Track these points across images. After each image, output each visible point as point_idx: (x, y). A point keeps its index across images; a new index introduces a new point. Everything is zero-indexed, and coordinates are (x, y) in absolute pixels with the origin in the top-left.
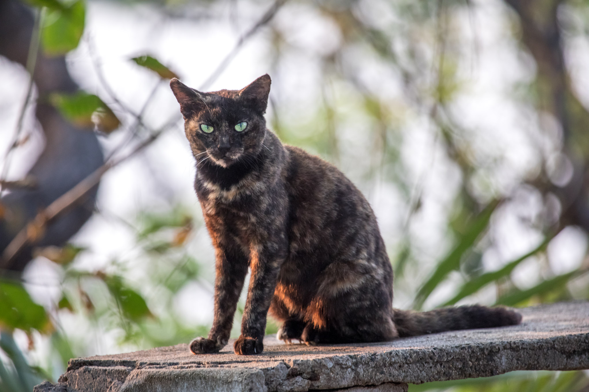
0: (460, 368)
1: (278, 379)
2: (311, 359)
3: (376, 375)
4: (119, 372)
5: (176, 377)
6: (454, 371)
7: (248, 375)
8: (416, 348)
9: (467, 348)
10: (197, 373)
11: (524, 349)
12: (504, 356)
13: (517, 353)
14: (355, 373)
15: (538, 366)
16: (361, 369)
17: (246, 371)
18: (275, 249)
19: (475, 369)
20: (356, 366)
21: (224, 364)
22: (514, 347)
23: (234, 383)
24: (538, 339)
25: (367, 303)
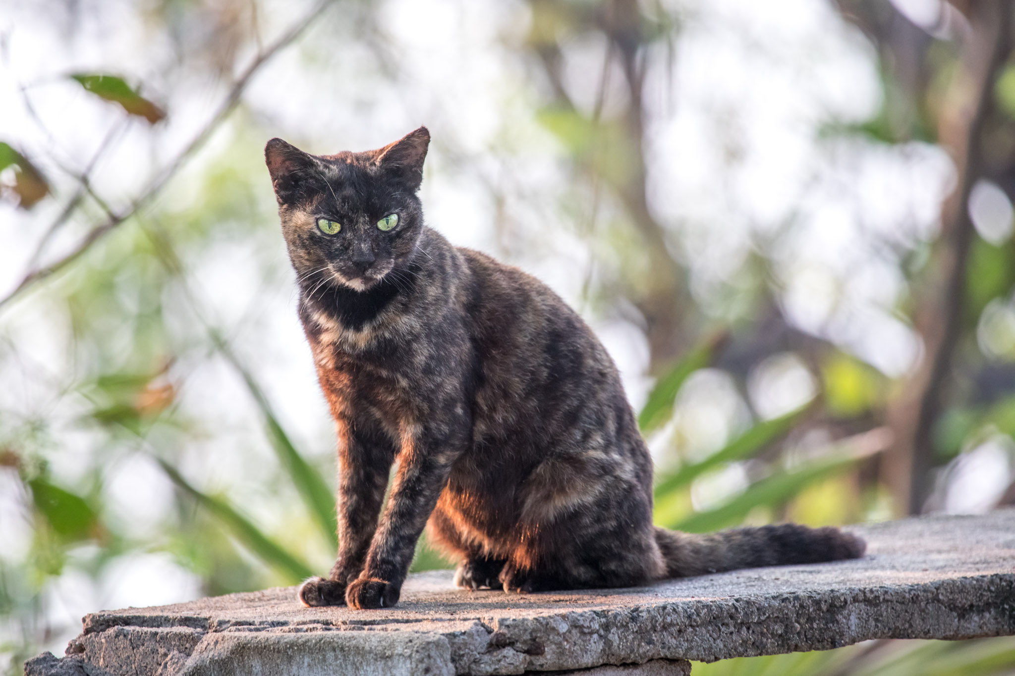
0: (781, 635)
1: (472, 651)
2: (530, 618)
3: (639, 645)
4: (180, 637)
5: (288, 646)
6: (769, 640)
7: (422, 644)
8: (707, 599)
9: (792, 599)
10: (328, 640)
11: (888, 601)
12: (853, 613)
13: (875, 609)
14: (604, 643)
15: (910, 631)
16: (614, 636)
17: (418, 638)
18: (443, 433)
19: (806, 636)
20: (606, 631)
21: (372, 624)
22: (871, 598)
23: (397, 658)
24: (910, 584)
25: (611, 524)
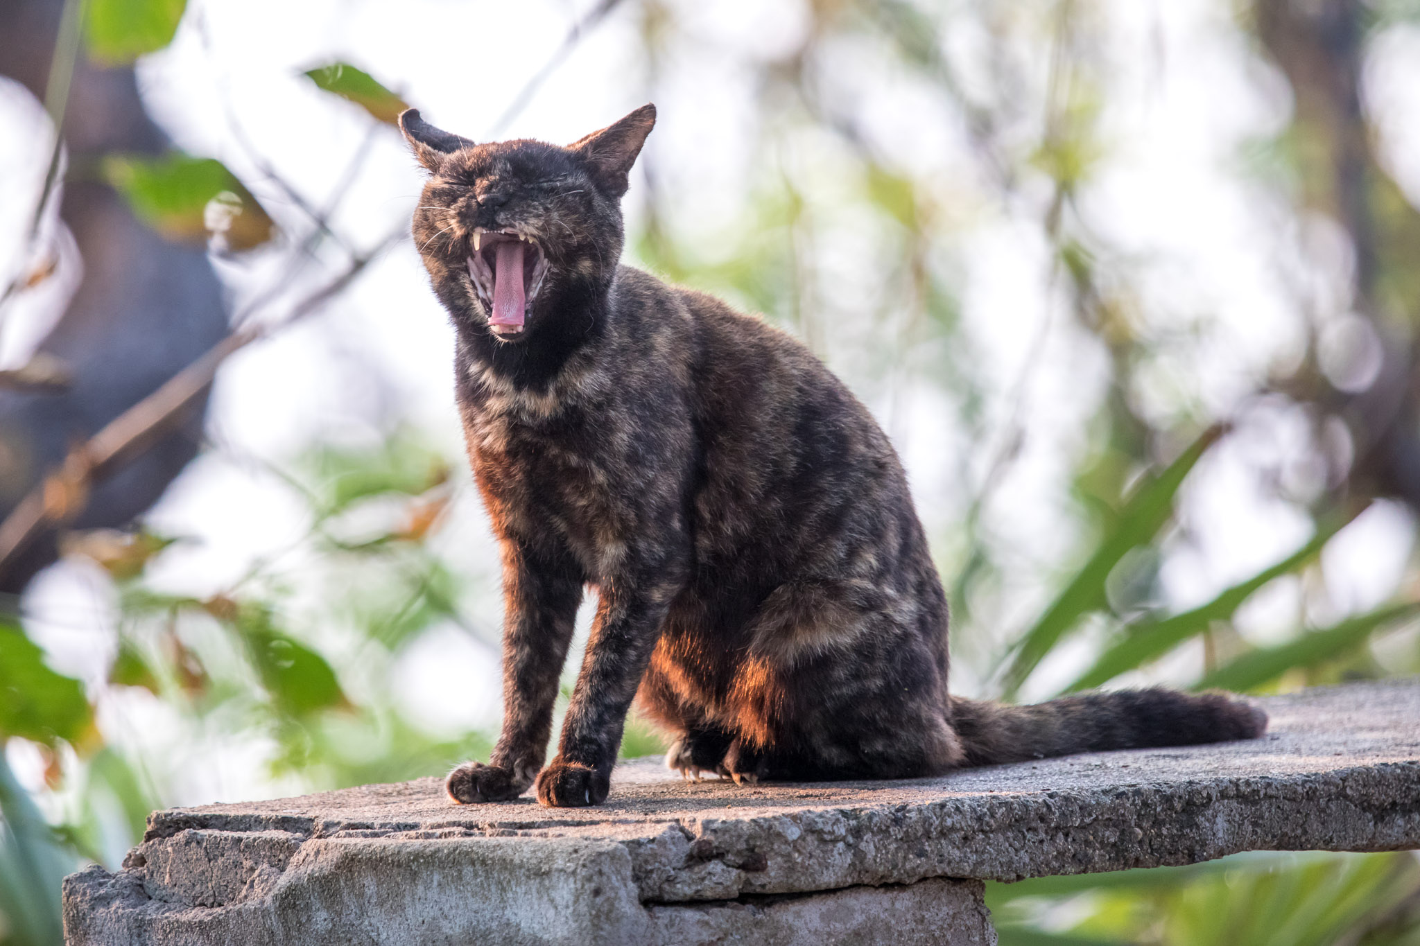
0: (1114, 845)
1: (665, 866)
2: (747, 819)
3: (905, 858)
4: (272, 845)
5: (412, 858)
6: (1097, 852)
7: (591, 855)
8: (1005, 794)
9: (1130, 794)
10: (465, 849)
11: (1271, 797)
12: (1220, 814)
13: (1253, 809)
14: (854, 855)
15: (1303, 839)
16: (868, 845)
17: (587, 847)
18: (657, 557)
19: (1151, 846)
20: (857, 838)
21: (531, 828)
22: (1246, 793)
23: (557, 874)
24: (1305, 773)
25: (875, 683)
